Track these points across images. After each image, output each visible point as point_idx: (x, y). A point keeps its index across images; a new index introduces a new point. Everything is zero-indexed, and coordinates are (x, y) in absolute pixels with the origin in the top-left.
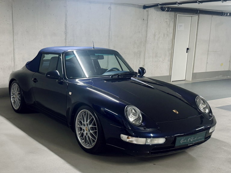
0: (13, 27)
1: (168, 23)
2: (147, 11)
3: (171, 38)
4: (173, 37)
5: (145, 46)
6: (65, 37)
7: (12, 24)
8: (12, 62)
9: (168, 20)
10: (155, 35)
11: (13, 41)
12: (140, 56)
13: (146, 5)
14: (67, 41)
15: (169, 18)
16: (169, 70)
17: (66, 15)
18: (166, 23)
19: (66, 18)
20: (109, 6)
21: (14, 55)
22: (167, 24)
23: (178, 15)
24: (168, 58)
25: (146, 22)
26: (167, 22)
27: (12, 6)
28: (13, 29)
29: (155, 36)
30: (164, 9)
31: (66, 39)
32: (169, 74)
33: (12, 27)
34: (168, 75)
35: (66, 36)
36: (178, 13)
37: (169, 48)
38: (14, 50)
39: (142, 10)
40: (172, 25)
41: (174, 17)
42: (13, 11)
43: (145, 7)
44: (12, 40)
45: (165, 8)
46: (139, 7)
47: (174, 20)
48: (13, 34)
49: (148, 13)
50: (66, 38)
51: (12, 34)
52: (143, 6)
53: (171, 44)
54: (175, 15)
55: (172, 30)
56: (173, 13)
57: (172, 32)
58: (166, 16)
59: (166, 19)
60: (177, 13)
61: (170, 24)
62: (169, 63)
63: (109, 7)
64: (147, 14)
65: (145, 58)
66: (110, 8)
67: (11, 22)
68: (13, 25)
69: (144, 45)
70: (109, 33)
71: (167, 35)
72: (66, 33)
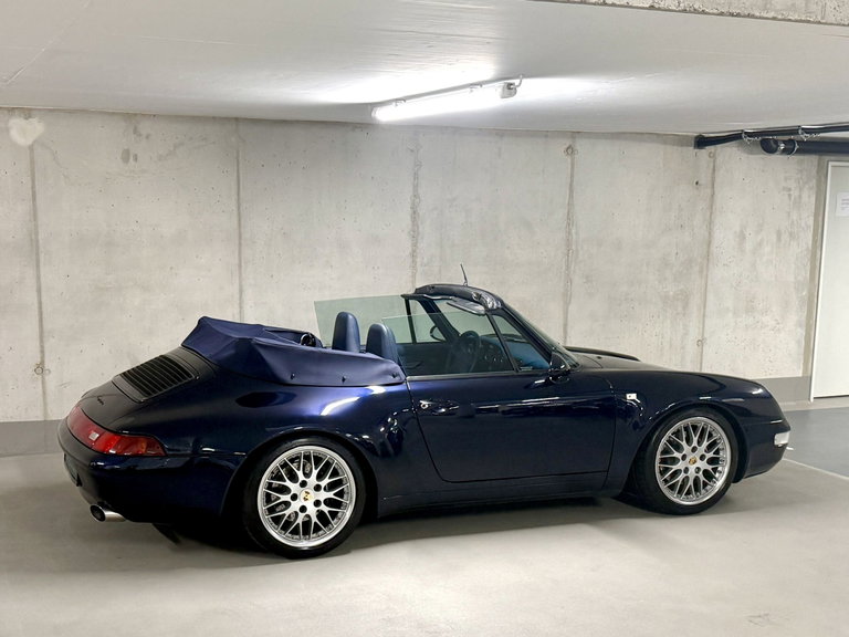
0: (239, 220)
1: (795, 193)
2: (712, 156)
3: (807, 244)
4: (814, 241)
5: (705, 273)
6: (410, 250)
7: (235, 213)
9: (792, 184)
10: (742, 237)
11: (240, 266)
12: (685, 306)
13: (706, 135)
14: (418, 260)
15: (799, 176)
16: (802, 357)
17: (416, 176)
18: (787, 193)
19: (416, 187)
20: (568, 142)
21: (241, 307)
22: (790, 195)
23: (831, 164)
24: (795, 317)
25: (709, 191)
26: (790, 190)
27: (237, 158)
29: (744, 238)
30: (774, 146)
31: (413, 255)
32: (801, 372)
33: (236, 222)
34: (800, 375)
35: (415, 245)
36: (833, 158)
37: (800, 278)
38: (241, 291)
39: (691, 150)
40: (809, 199)
41: (818, 172)
42: (241, 172)
43: (702, 142)
44: (237, 261)
45: (776, 142)
46: (680, 141)
47: (819, 181)
48: (240, 244)
49: (714, 162)
50: (414, 251)
51: (237, 242)
52: (696, 137)
53: (808, 268)
54: (819, 165)
55: (812, 219)
56: (811, 160)
57: (811, 222)
58: (784, 168)
59: (786, 179)
60: (826, 158)
61: (800, 196)
62: (801, 332)
63: (566, 147)
64: (712, 165)
65: (704, 316)
66: (570, 150)
67: (235, 208)
68: (239, 214)
69: (701, 272)
70: (570, 233)
71: (791, 234)
72: (415, 235)
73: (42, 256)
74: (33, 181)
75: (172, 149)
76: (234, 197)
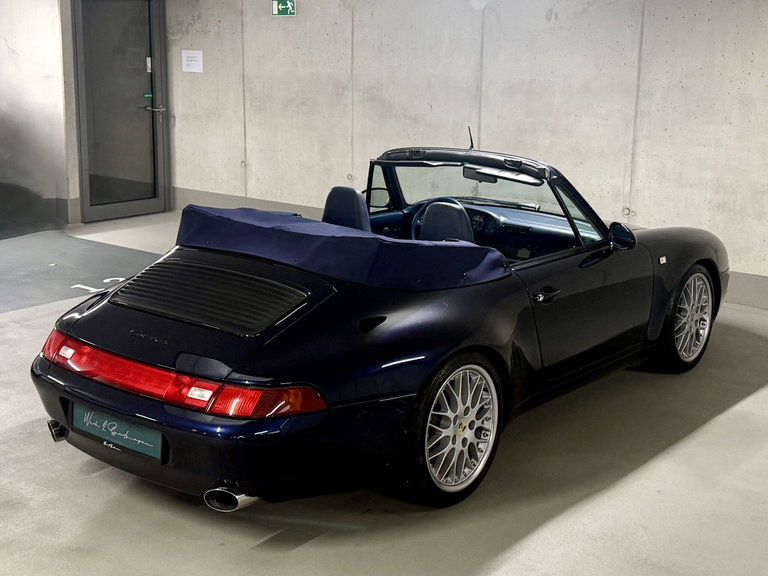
0: (639, 73)
7: (637, 65)
8: (624, 177)
11: (636, 117)
27: (643, 13)
28: (639, 78)
33: (636, 75)
38: (635, 142)
42: (645, 24)
44: (633, 112)
48: (638, 96)
51: (635, 94)
67: (635, 58)
68: (640, 69)
73: (483, 100)
74: (482, 38)
75: (586, 6)
76: (637, 50)
